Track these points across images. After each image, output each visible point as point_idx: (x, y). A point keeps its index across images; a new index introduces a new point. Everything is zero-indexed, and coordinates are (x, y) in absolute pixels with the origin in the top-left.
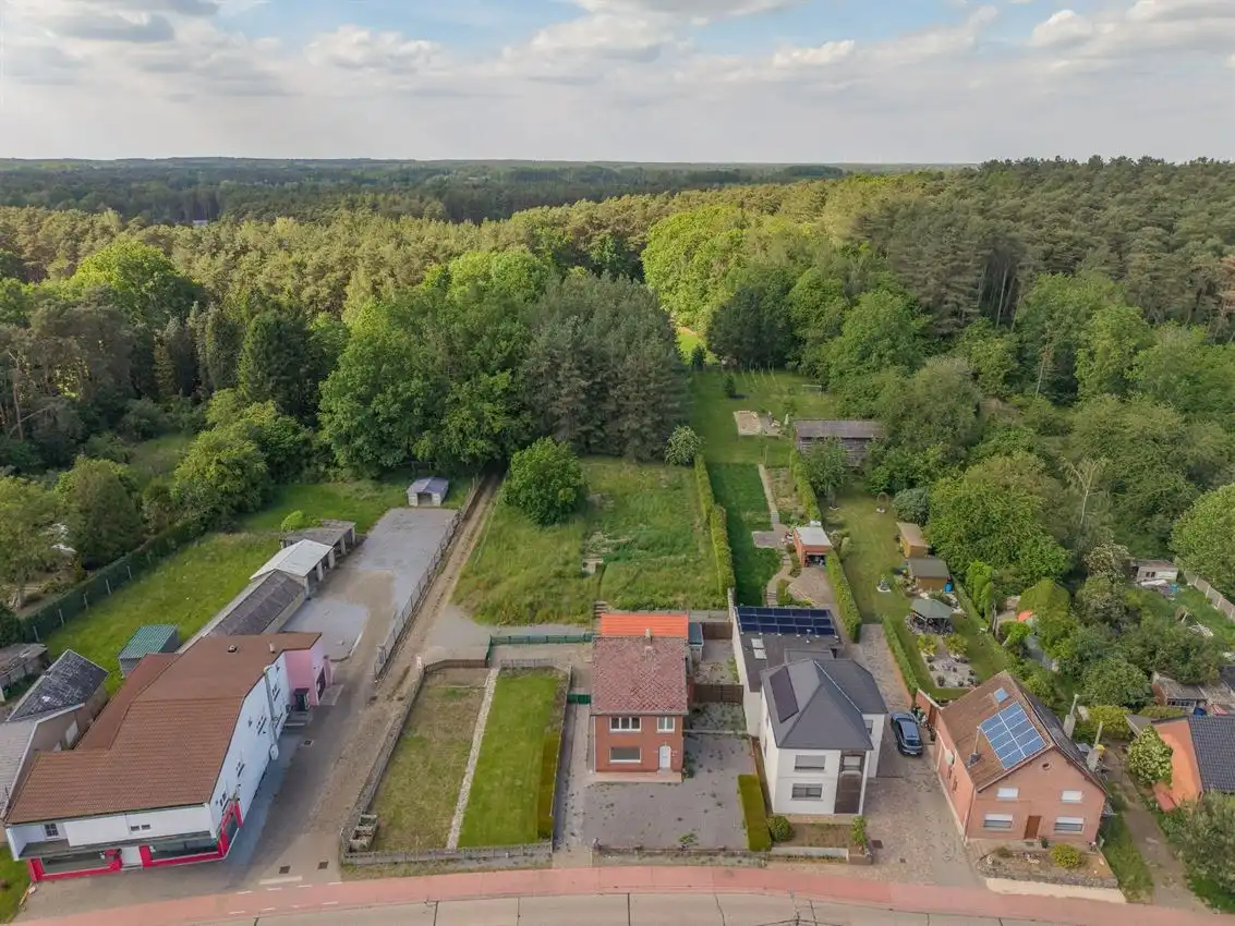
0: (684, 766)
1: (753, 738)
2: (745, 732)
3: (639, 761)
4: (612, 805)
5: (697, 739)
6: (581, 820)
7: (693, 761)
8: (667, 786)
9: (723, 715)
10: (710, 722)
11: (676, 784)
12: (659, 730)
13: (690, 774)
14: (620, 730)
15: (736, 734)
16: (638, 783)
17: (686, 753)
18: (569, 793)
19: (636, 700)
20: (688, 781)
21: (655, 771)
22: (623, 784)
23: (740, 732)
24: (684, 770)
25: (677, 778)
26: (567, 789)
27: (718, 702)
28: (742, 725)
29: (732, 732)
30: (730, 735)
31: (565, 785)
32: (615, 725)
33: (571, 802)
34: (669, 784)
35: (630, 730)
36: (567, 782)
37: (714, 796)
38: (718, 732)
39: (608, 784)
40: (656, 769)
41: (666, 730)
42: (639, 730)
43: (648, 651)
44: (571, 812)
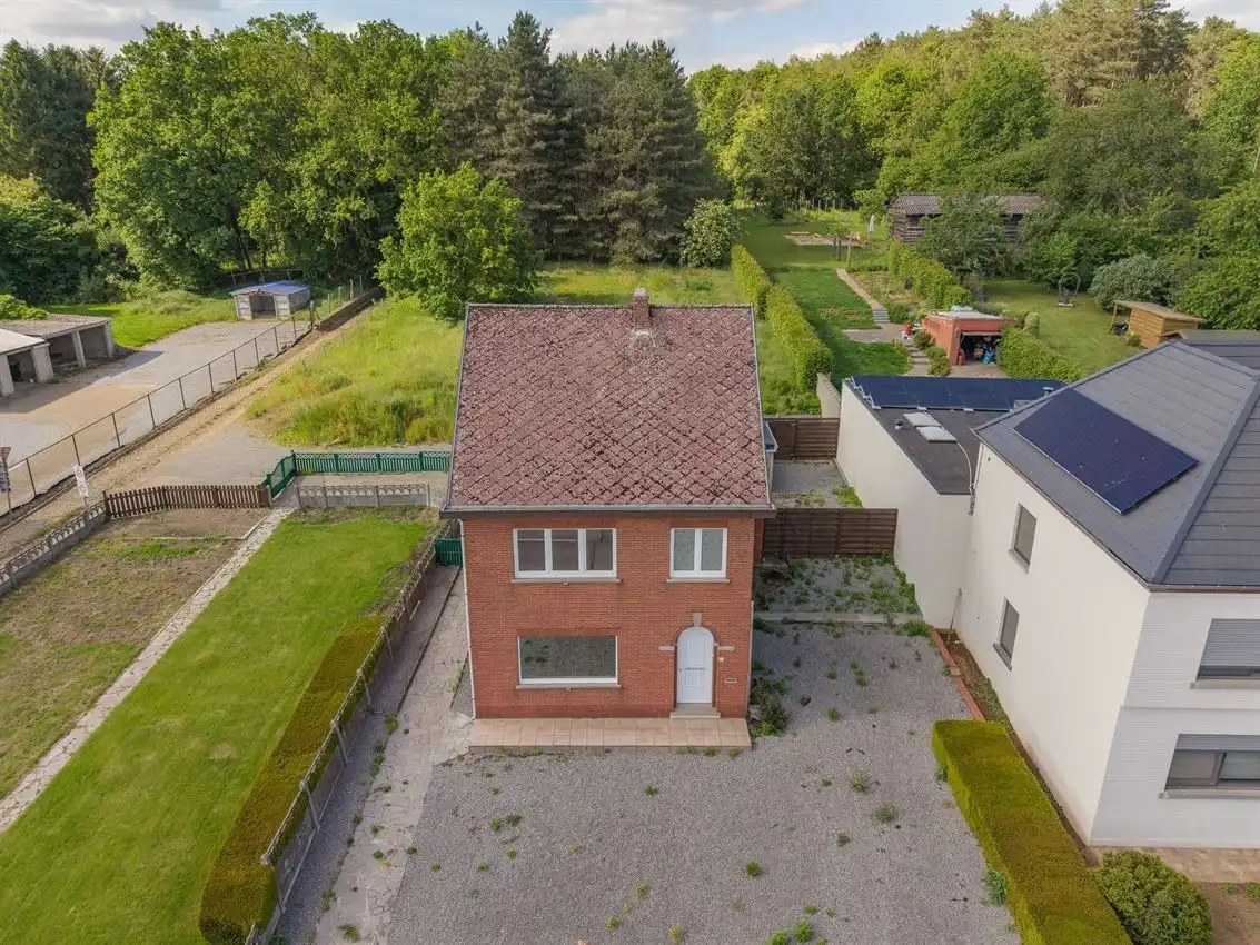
0: (753, 701)
1: (943, 635)
2: (914, 618)
3: (613, 681)
4: (515, 820)
5: (781, 634)
6: (396, 875)
7: (779, 688)
8: (705, 760)
9: (847, 581)
10: (813, 595)
11: (736, 753)
12: (677, 575)
13: (777, 722)
14: (549, 573)
15: (891, 625)
16: (608, 750)
17: (756, 667)
18: (380, 780)
19: (601, 474)
20: (769, 742)
21: (665, 714)
22: (560, 754)
23: (901, 619)
24: (755, 712)
25: (735, 734)
26: (375, 771)
27: (827, 555)
28: (905, 602)
29: (880, 619)
30: (873, 626)
31: (370, 756)
32: (532, 559)
33: (373, 812)
34: (711, 752)
35: (582, 573)
36: (380, 749)
37: (862, 788)
38: (838, 618)
39: (509, 752)
40: (667, 706)
41: (697, 573)
42: (612, 574)
43: (642, 343)
44: (366, 843)
